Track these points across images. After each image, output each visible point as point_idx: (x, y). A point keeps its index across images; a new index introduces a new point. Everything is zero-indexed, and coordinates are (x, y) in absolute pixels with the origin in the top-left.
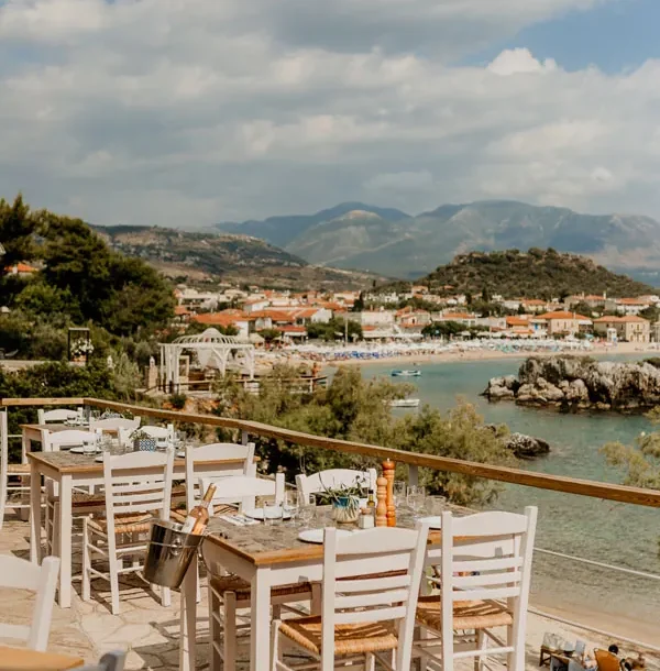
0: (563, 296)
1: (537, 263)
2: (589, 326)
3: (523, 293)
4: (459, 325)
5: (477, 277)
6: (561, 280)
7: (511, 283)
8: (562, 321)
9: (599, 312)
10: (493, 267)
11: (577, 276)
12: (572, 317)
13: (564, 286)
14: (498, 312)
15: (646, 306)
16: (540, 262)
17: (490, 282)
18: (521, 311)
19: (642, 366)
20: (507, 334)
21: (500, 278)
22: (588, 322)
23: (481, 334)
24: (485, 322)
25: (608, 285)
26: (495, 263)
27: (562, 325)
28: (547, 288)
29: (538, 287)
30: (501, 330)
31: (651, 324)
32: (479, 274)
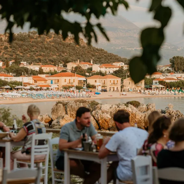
0: (66, 62)
1: (48, 40)
2: (84, 81)
3: (40, 60)
4: (3, 81)
5: (10, 49)
6: (63, 52)
7: (32, 53)
8: (68, 78)
9: (89, 73)
10: (21, 42)
11: (74, 50)
12: (74, 76)
13: (65, 55)
14: (27, 73)
15: (118, 69)
16: (50, 40)
17: (18, 53)
18: (41, 72)
19: (127, 106)
20: (34, 87)
21: (25, 50)
22: (83, 79)
23: (17, 87)
24: (19, 79)
25: (93, 55)
26: (21, 40)
27: (68, 81)
28: (55, 57)
29: (49, 56)
30: (29, 84)
31: (122, 80)
32: (11, 47)
